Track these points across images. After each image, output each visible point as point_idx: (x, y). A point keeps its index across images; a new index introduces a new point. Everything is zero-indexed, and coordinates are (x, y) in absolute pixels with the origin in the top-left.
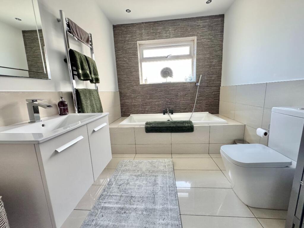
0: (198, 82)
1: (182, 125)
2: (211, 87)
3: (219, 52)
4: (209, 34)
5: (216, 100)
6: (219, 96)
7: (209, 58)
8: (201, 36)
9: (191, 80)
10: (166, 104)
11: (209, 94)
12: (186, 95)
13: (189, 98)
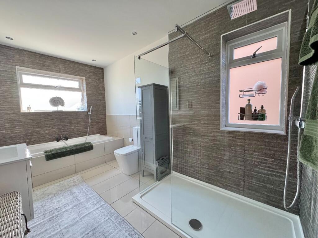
0: (89, 111)
1: (83, 146)
2: (100, 115)
3: (102, 91)
4: (95, 78)
5: (105, 124)
6: (105, 122)
7: (96, 94)
8: (89, 78)
9: (83, 109)
10: (58, 132)
11: (99, 120)
12: (79, 122)
13: (82, 124)
